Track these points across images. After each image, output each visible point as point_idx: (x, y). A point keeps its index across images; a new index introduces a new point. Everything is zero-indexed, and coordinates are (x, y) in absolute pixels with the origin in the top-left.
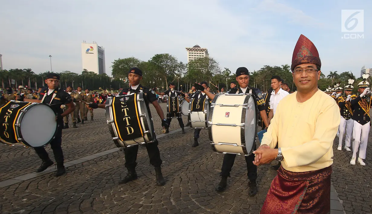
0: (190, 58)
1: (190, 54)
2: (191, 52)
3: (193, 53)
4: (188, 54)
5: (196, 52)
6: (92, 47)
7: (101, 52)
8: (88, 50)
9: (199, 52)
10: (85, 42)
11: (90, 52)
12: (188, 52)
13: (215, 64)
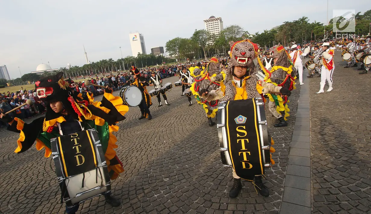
0: (208, 28)
1: (207, 25)
2: (208, 23)
3: (209, 24)
4: (206, 25)
5: (212, 22)
6: (135, 36)
7: (142, 38)
8: (134, 38)
9: (214, 22)
10: (131, 33)
11: (135, 39)
12: (206, 23)
13: (240, 30)
